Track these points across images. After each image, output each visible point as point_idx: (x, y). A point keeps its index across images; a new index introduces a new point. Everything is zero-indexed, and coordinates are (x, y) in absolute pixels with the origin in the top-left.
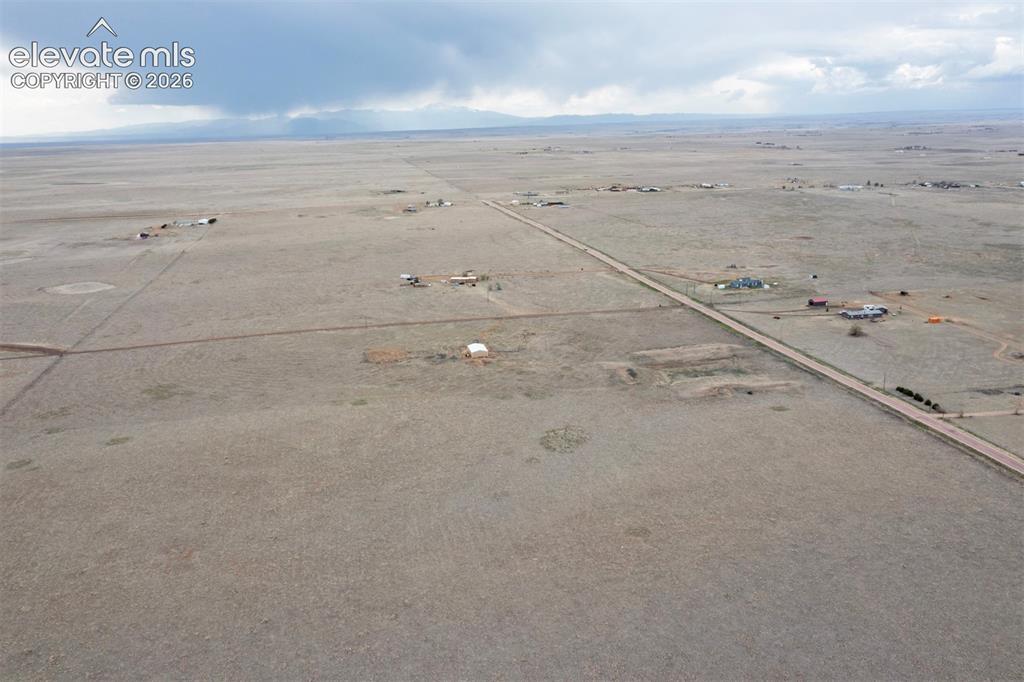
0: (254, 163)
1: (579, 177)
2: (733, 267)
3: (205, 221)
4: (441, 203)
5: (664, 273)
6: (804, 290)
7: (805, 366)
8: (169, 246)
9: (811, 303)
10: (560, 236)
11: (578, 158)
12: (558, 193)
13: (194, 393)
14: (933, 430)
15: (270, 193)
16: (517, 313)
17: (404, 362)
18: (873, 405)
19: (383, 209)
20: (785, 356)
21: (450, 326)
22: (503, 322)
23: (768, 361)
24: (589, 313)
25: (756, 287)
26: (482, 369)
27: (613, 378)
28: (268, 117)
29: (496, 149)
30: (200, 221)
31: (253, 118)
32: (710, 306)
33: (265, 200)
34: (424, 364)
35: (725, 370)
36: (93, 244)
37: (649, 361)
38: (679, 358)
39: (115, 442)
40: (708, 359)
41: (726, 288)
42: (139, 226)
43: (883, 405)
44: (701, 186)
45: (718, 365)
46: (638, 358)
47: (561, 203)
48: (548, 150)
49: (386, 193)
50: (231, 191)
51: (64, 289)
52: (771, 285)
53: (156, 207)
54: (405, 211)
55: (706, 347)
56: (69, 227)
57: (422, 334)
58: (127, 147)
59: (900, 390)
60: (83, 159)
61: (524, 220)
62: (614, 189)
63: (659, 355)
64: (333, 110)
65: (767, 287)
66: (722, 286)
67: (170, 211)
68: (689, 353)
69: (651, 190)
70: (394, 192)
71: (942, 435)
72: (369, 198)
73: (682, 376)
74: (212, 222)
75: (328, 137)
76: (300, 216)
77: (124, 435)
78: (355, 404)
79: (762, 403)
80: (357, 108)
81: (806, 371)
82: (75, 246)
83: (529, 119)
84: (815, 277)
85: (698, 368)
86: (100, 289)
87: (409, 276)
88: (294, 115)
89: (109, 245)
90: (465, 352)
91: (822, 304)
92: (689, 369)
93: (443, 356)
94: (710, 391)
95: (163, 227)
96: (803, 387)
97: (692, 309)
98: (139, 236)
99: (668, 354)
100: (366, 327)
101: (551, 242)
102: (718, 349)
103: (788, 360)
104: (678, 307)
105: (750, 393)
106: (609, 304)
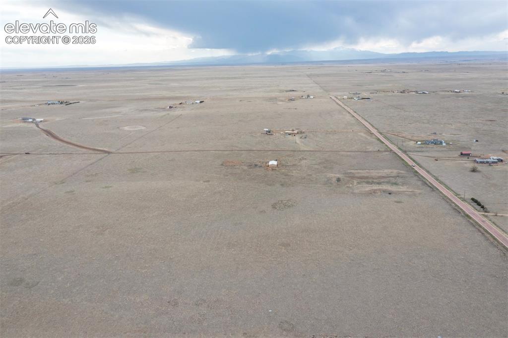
0: (237, 76)
1: (390, 85)
2: (435, 134)
3: (198, 102)
4: (308, 96)
5: (395, 135)
6: (465, 147)
7: (431, 184)
8: (178, 112)
9: (462, 154)
10: (355, 115)
11: (397, 75)
12: (371, 93)
13: (146, 172)
14: (473, 220)
15: (235, 90)
16: (305, 149)
17: (238, 167)
18: (451, 205)
19: (280, 99)
20: (424, 178)
21: (270, 152)
22: (295, 153)
23: (414, 180)
24: (339, 151)
25: (439, 144)
26: (270, 172)
27: (328, 182)
28: (257, 54)
29: (356, 70)
30: (196, 102)
31: (250, 55)
32: (405, 152)
33: (230, 93)
34: (246, 168)
35: (388, 183)
36: (149, 110)
37: (352, 175)
38: (367, 175)
39: (106, 187)
40: (383, 177)
41: (421, 144)
42: (171, 103)
43: (456, 205)
44: (454, 92)
45: (386, 180)
46: (347, 173)
47: (369, 99)
48: (384, 71)
49: (287, 91)
50: (218, 89)
51: (126, 128)
52: (447, 144)
53: (182, 95)
54: (289, 100)
55: (386, 171)
56: (145, 102)
57: (254, 155)
58: (191, 68)
59: (473, 199)
60: (167, 73)
61: (343, 106)
62: (403, 92)
63: (358, 173)
64: (287, 51)
65: (444, 144)
66: (419, 143)
67: (187, 97)
68: (374, 173)
69: (423, 93)
70: (291, 91)
71: (476, 222)
72: (278, 94)
73: (364, 183)
74: (201, 102)
75: (283, 64)
76: (241, 101)
77: (111, 185)
78: (204, 182)
79: (393, 198)
80: (299, 50)
81: (429, 186)
82: (142, 111)
83: (389, 55)
84: (477, 141)
85: (375, 181)
86: (139, 129)
87: (267, 130)
88: (269, 53)
89: (155, 111)
90: (267, 164)
91: (468, 155)
92: (370, 181)
93: (256, 165)
94: (370, 191)
95: (180, 104)
96: (420, 194)
97: (395, 153)
98: (168, 107)
99: (364, 173)
100: (232, 151)
101: (348, 117)
102: (392, 172)
103: (424, 180)
104: (388, 151)
105: (390, 194)
106: (354, 148)
